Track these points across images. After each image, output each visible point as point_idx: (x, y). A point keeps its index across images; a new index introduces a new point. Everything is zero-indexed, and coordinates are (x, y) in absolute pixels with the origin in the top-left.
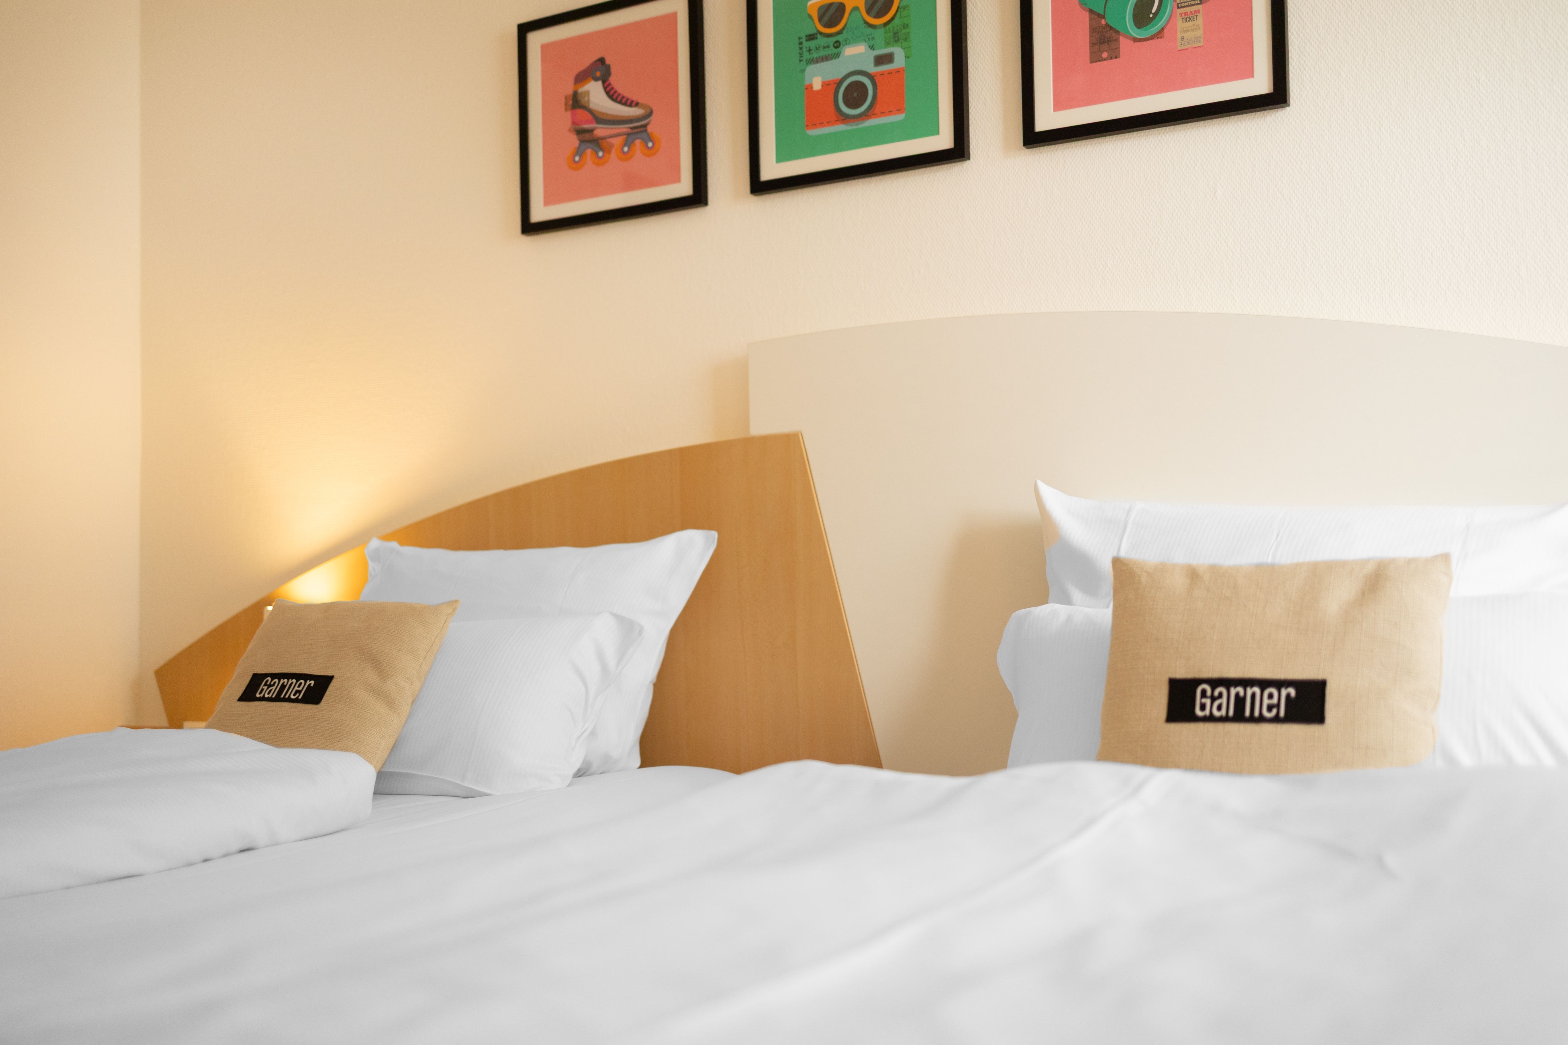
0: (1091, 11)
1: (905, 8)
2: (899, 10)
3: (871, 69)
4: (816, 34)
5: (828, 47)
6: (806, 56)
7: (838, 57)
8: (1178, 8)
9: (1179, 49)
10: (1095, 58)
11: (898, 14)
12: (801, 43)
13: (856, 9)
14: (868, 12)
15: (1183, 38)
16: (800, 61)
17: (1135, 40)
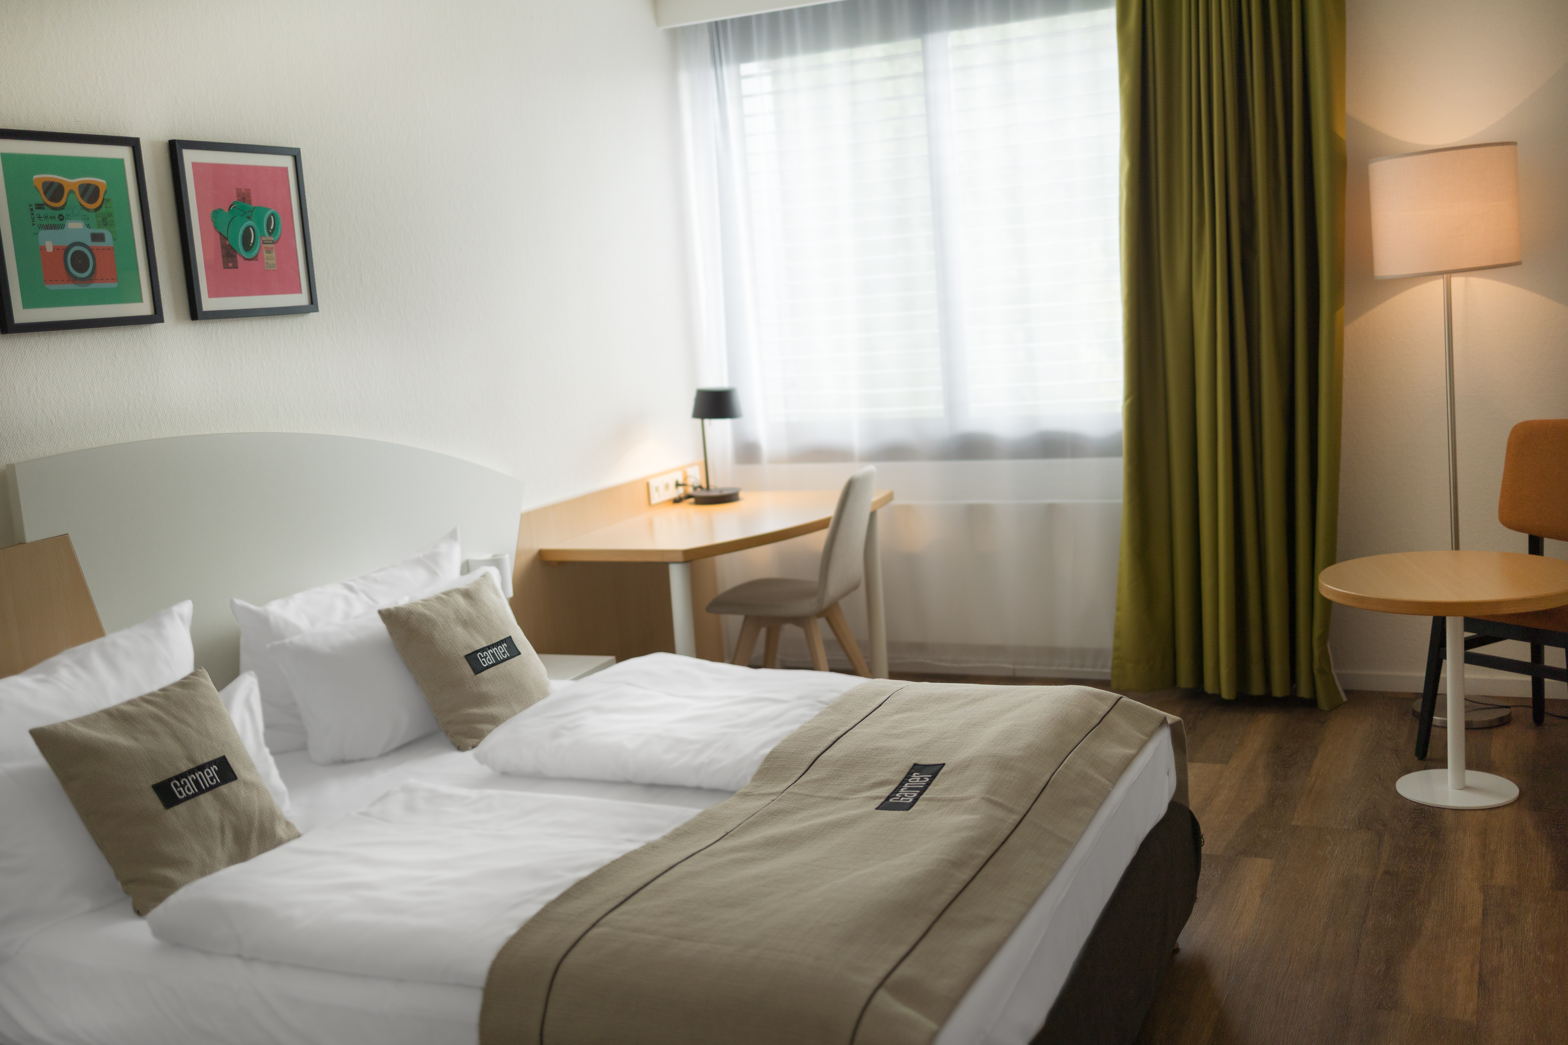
0: (220, 234)
1: (108, 200)
2: (105, 201)
3: (91, 244)
4: (43, 204)
5: (54, 217)
6: (37, 221)
7: (64, 228)
8: (263, 243)
9: (267, 269)
10: (226, 267)
11: (104, 205)
12: (31, 210)
13: (71, 192)
14: (82, 195)
15: (267, 263)
16: (33, 224)
17: (245, 259)
